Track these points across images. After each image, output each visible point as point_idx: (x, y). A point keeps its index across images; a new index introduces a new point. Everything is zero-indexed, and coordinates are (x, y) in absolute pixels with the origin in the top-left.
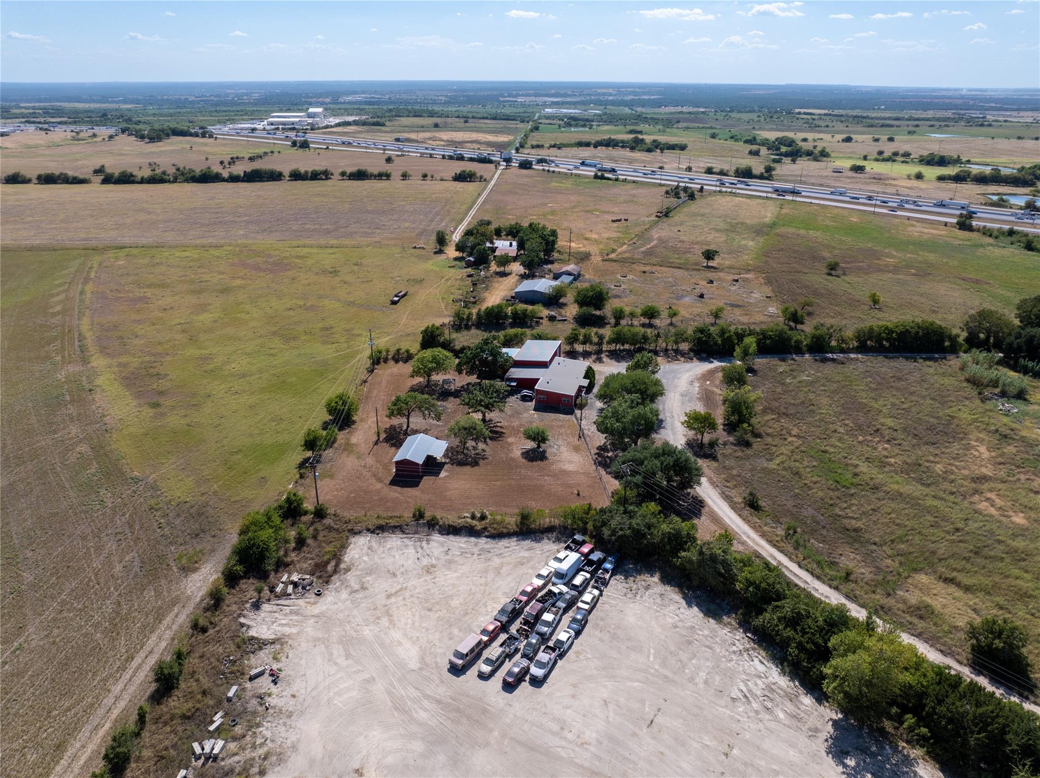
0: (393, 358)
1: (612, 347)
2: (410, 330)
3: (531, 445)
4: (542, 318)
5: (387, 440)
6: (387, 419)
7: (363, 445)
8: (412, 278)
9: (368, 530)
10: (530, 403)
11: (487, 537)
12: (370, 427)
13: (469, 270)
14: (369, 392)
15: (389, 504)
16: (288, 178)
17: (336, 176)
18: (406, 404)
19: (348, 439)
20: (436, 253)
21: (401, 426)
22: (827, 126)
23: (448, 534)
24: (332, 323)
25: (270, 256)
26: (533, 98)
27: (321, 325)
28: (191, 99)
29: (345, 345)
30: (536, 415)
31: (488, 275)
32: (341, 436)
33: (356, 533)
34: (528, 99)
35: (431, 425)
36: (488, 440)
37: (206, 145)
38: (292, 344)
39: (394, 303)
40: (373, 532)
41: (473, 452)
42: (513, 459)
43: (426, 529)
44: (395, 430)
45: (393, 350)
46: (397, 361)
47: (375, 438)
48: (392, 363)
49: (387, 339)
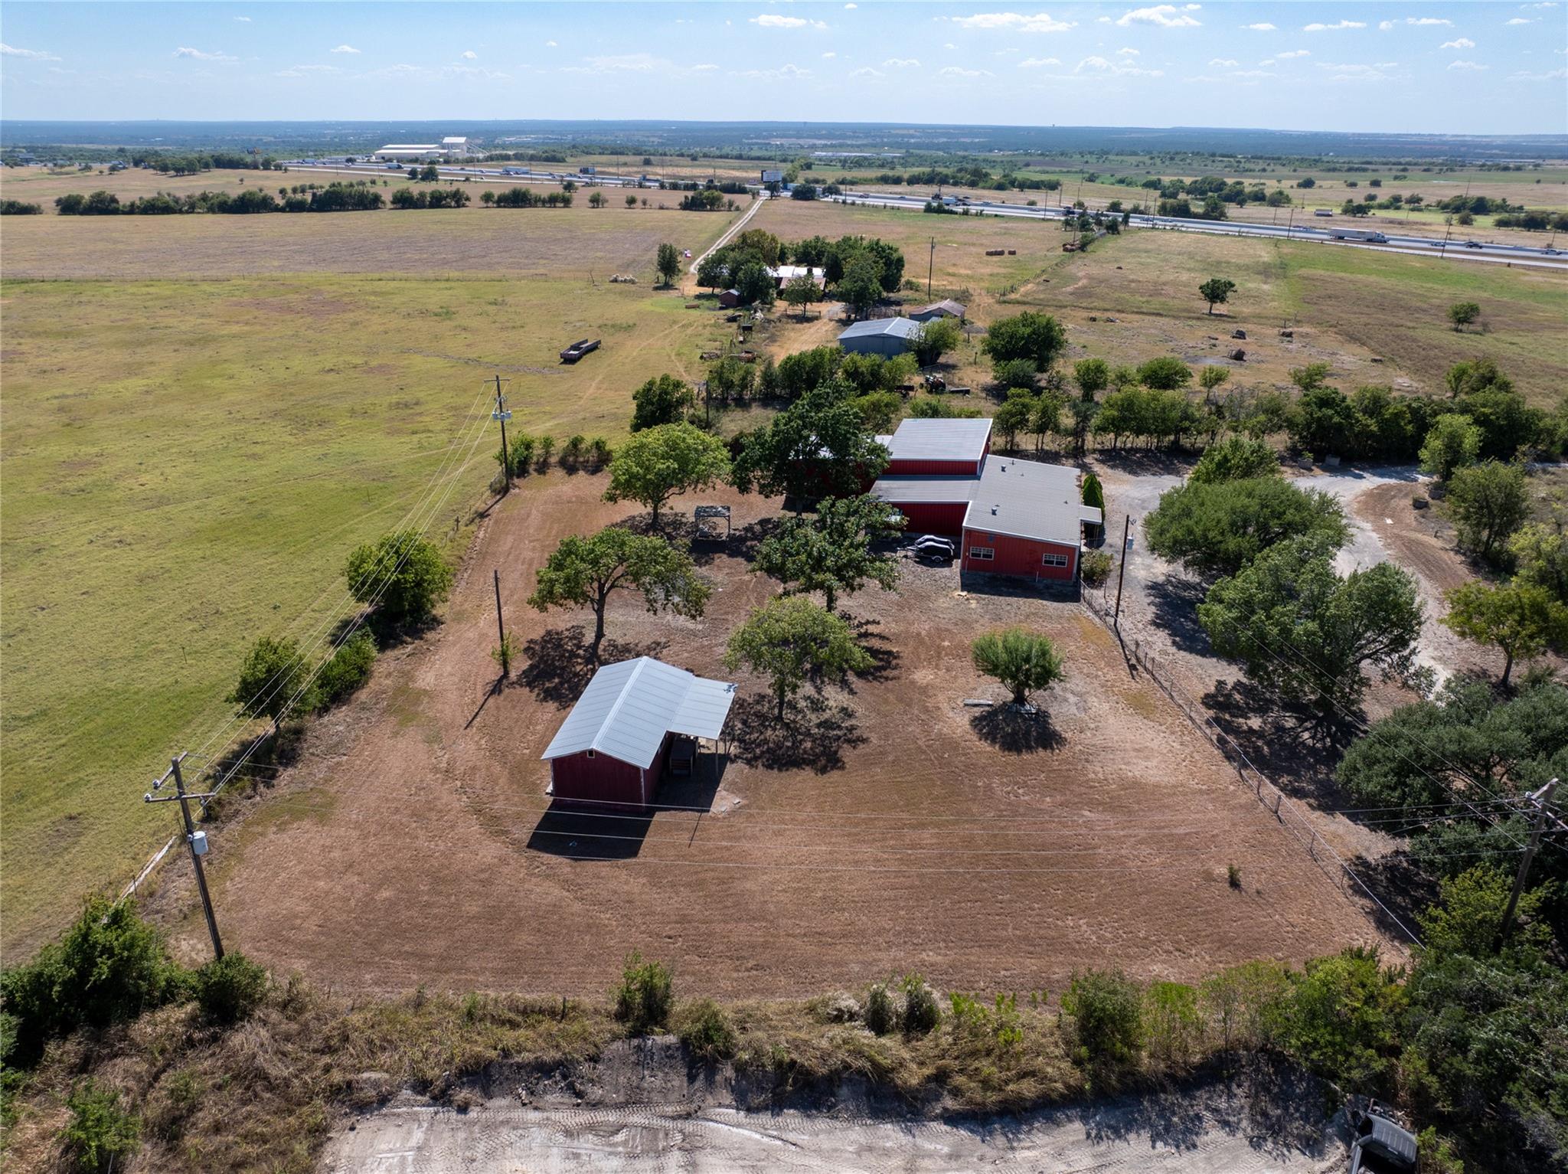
0: (563, 463)
1: (1109, 440)
2: (605, 408)
3: (994, 692)
4: (911, 388)
5: (532, 678)
6: (533, 613)
7: (453, 696)
8: (610, 323)
9: (422, 1086)
10: (946, 571)
11: (952, 1119)
12: (483, 636)
13: (730, 312)
14: (492, 540)
15: (524, 939)
16: (389, 205)
17: (476, 201)
18: (595, 562)
19: (408, 676)
20: (656, 289)
21: (577, 635)
22: (1264, 170)
23: (777, 1106)
24: (421, 395)
25: (319, 292)
26: (793, 140)
27: (394, 399)
28: (266, 139)
29: (445, 437)
30: (975, 602)
31: (772, 317)
32: (386, 667)
33: (362, 1108)
34: (785, 141)
35: (670, 631)
36: (851, 677)
37: (268, 178)
38: (314, 434)
39: (569, 360)
40: (441, 1098)
41: (814, 718)
42: (951, 744)
43: (678, 1080)
44: (559, 645)
45: (561, 444)
46: (571, 470)
47: (494, 672)
48: (559, 473)
49: (548, 425)
